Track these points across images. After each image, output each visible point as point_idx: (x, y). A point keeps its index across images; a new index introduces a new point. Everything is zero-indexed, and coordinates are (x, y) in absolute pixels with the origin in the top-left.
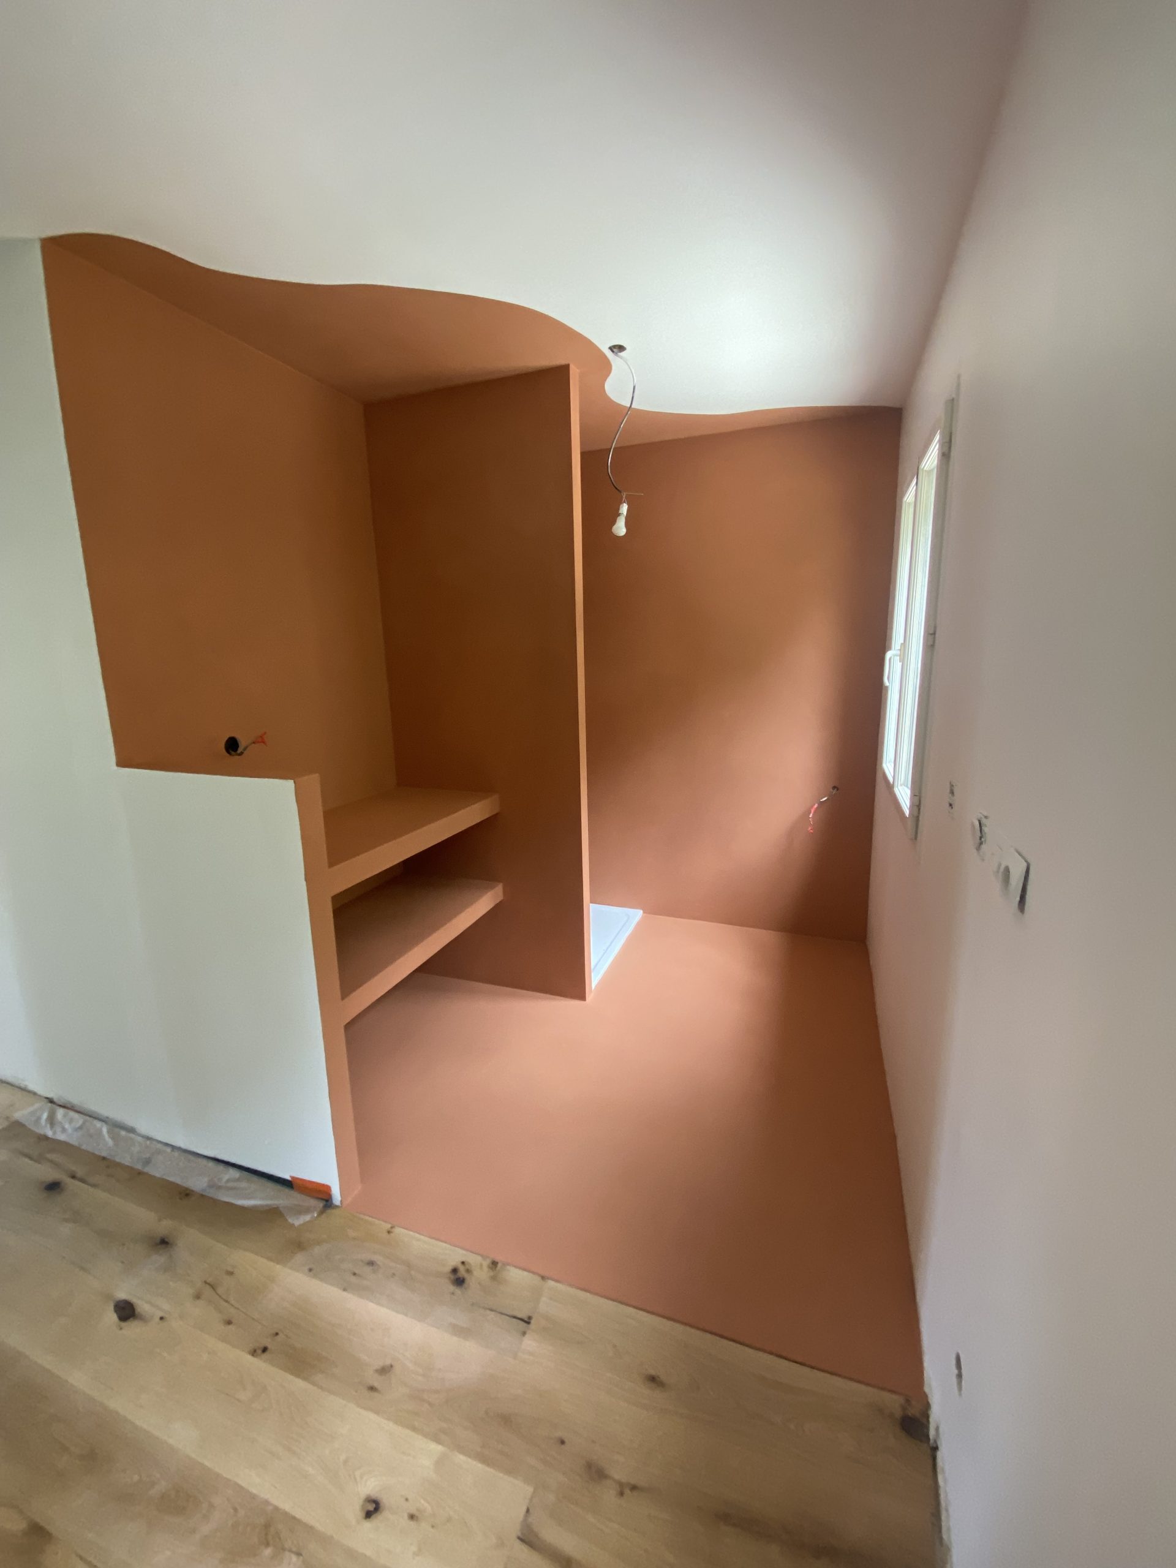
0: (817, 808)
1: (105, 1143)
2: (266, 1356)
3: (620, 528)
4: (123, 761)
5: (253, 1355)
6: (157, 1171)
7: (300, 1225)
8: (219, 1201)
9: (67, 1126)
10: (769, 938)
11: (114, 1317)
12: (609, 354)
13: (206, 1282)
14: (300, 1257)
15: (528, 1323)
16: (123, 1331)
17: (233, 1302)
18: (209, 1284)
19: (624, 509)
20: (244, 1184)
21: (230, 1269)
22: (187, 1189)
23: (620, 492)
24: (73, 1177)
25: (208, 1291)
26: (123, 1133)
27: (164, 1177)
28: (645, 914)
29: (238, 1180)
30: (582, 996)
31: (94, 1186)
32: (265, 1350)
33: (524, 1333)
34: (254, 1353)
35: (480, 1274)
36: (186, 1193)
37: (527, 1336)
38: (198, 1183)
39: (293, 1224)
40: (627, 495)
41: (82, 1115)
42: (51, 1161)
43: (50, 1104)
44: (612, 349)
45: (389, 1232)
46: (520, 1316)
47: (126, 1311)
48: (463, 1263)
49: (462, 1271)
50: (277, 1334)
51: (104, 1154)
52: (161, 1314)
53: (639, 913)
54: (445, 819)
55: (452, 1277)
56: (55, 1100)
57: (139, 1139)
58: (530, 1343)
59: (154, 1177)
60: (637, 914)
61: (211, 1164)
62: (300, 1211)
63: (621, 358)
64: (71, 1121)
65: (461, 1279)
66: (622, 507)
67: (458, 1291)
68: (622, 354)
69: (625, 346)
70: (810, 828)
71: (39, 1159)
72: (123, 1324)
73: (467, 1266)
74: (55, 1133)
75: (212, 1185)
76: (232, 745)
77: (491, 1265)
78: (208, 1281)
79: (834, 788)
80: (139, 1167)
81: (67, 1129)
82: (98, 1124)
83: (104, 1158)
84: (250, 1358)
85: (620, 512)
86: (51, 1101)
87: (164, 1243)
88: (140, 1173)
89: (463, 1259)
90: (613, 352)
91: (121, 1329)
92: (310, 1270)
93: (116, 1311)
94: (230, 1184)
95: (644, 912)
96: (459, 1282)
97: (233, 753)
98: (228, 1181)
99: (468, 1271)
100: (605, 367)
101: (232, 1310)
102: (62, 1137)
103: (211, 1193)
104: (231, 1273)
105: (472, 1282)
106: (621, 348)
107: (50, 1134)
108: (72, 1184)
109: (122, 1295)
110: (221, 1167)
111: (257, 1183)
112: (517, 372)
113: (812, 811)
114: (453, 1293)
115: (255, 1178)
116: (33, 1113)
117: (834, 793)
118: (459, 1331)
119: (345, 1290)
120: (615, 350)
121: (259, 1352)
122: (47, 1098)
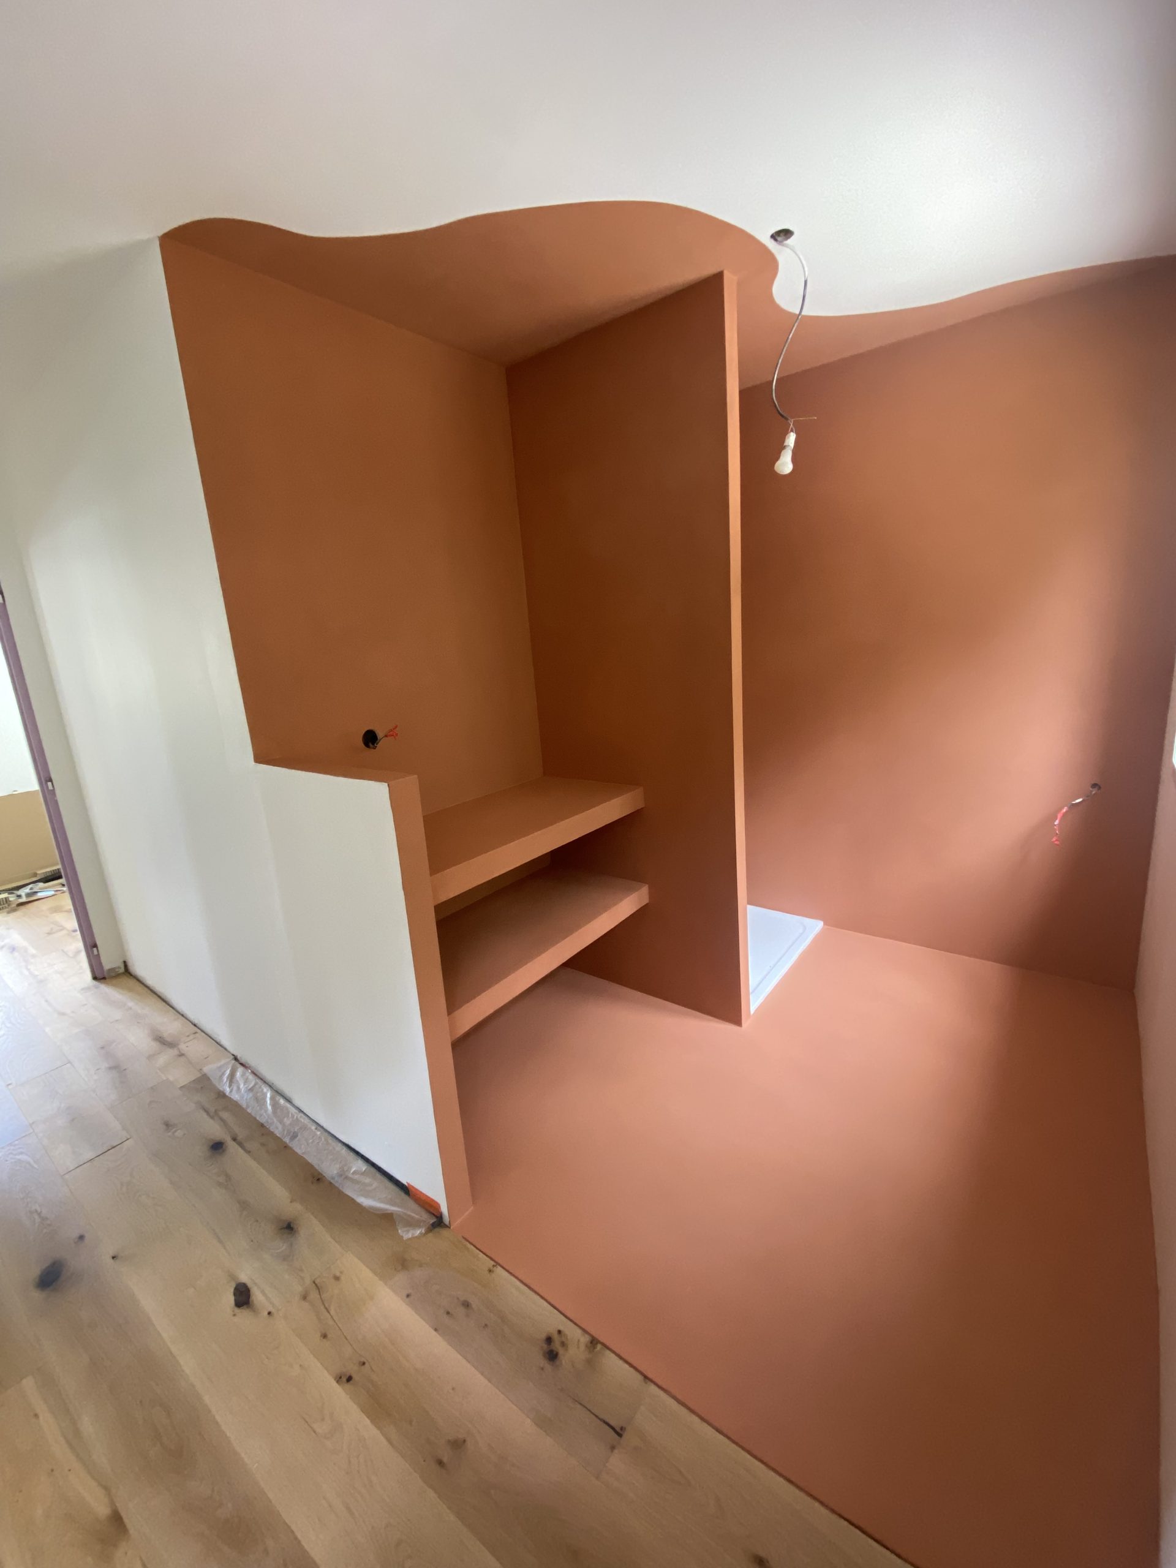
0: (1066, 812)
1: (266, 1111)
2: (348, 1386)
3: (785, 465)
4: (260, 758)
5: (337, 1382)
6: (299, 1147)
7: (410, 1239)
8: (343, 1192)
9: (242, 1086)
10: (992, 973)
11: (231, 1299)
12: (771, 244)
13: (314, 1282)
14: (401, 1278)
15: (620, 1435)
16: (236, 1319)
17: (332, 1312)
18: (316, 1285)
19: (791, 439)
20: (367, 1180)
21: (338, 1274)
22: (320, 1174)
23: (786, 419)
24: (234, 1139)
25: (314, 1295)
26: (282, 1101)
27: (304, 1156)
28: (826, 927)
29: (363, 1174)
30: (737, 1021)
31: (248, 1152)
32: (349, 1379)
33: (613, 1448)
34: (339, 1379)
35: (575, 1353)
36: (318, 1178)
37: (616, 1451)
38: (330, 1170)
39: (402, 1237)
40: (794, 421)
41: (256, 1077)
42: (222, 1119)
43: (233, 1062)
44: (774, 237)
45: (490, 1271)
46: (612, 1423)
47: (243, 1297)
48: (559, 1332)
49: (556, 1345)
50: (364, 1364)
51: (262, 1120)
52: (271, 1309)
53: (819, 925)
54: (577, 817)
55: (545, 1346)
56: (238, 1057)
57: (293, 1110)
58: (617, 1462)
59: (296, 1153)
60: (816, 926)
61: (344, 1150)
62: (411, 1224)
63: (787, 246)
64: (246, 1081)
65: (555, 1353)
66: (789, 438)
67: (548, 1366)
68: (789, 242)
69: (791, 229)
70: (1054, 839)
71: (213, 1115)
72: (237, 1310)
73: (563, 1339)
74: (231, 1092)
75: (343, 1174)
76: (370, 739)
77: (589, 1345)
78: (316, 1282)
79: (1094, 786)
80: (287, 1140)
81: (240, 1091)
82: (266, 1089)
83: (262, 1125)
84: (334, 1384)
85: (786, 444)
86: (236, 1059)
87: (289, 1228)
88: (286, 1147)
89: (561, 1328)
90: (776, 240)
91: (234, 1315)
92: (408, 1296)
93: (235, 1294)
94: (356, 1177)
95: (825, 924)
96: (552, 1356)
97: (371, 745)
98: (354, 1173)
99: (563, 1344)
100: (770, 264)
101: (331, 1322)
102: (235, 1096)
103: (337, 1182)
104: (337, 1278)
105: (565, 1358)
106: (786, 233)
107: (227, 1090)
108: (232, 1146)
109: (244, 1278)
110: (352, 1155)
111: (379, 1182)
112: (660, 296)
113: (1059, 816)
114: (542, 1369)
115: (378, 1175)
116: (220, 1068)
117: (1093, 793)
118: (543, 1423)
119: (436, 1330)
120: (779, 239)
121: (344, 1379)
122: (233, 1055)
